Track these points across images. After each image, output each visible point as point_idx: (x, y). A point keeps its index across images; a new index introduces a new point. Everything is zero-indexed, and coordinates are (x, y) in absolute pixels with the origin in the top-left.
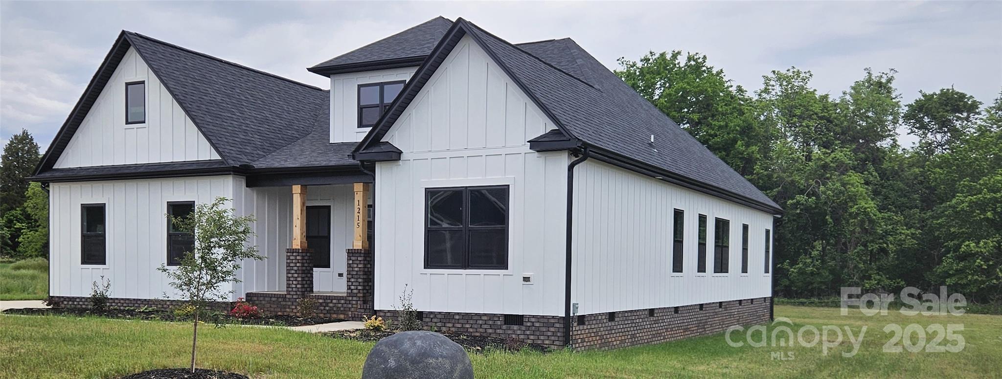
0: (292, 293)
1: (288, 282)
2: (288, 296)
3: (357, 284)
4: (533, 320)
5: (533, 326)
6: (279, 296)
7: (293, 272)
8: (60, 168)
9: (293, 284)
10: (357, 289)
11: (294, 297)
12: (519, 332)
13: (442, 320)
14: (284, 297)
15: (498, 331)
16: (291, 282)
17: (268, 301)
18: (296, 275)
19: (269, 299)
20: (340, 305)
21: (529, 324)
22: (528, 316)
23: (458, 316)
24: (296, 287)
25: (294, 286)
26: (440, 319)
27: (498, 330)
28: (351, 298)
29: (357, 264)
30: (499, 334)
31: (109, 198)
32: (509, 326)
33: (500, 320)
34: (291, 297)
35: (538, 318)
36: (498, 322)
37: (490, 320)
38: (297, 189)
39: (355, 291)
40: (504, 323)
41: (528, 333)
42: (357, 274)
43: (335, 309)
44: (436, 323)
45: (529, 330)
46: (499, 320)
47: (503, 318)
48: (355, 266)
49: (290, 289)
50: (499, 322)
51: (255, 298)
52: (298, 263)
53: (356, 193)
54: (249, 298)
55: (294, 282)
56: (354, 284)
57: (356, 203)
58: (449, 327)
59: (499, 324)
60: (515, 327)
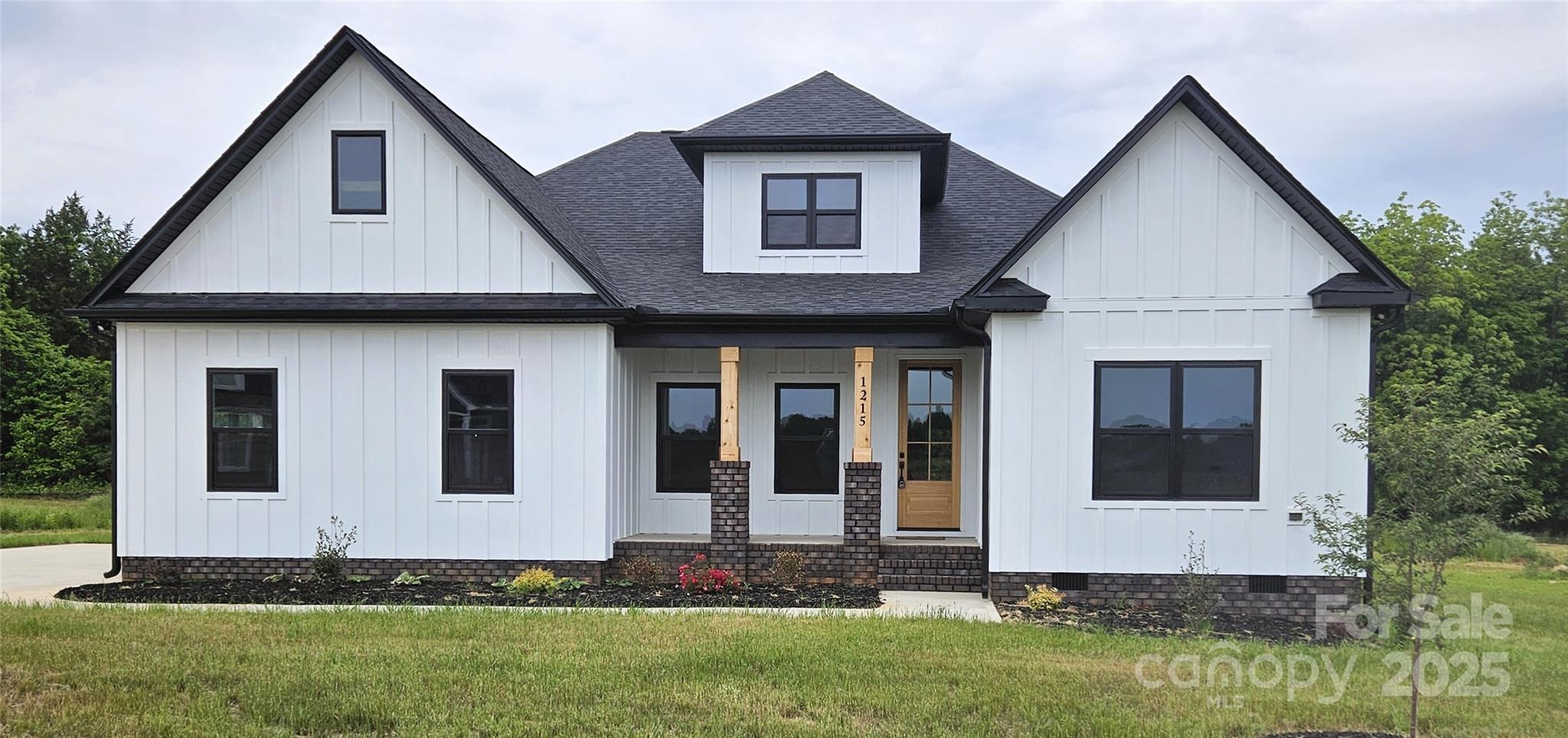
0: (725, 541)
1: (716, 522)
2: (716, 548)
3: (867, 523)
4: (1305, 583)
5: (1305, 593)
6: (689, 547)
7: (726, 503)
8: (143, 292)
9: (726, 525)
10: (866, 532)
11: (730, 548)
12: (1278, 604)
13: (1126, 587)
14: (704, 549)
15: (1239, 604)
16: (722, 522)
17: (663, 556)
18: (733, 509)
19: (667, 553)
20: (824, 562)
21: (1297, 591)
22: (1296, 578)
23: (1159, 580)
24: (733, 531)
25: (728, 529)
26: (1124, 585)
27: (1238, 602)
28: (853, 549)
29: (867, 489)
30: (1240, 608)
31: (285, 358)
32: (1258, 594)
33: (1243, 584)
34: (721, 548)
35: (1315, 580)
36: (1238, 588)
37: (1222, 585)
38: (730, 355)
39: (863, 537)
40: (1248, 590)
41: (1296, 604)
42: (866, 507)
43: (814, 568)
44: (1115, 592)
45: (1297, 600)
46: (1240, 585)
47: (1248, 581)
48: (863, 492)
49: (720, 535)
50: (1240, 588)
51: (634, 552)
52: (738, 486)
53: (857, 365)
54: (622, 552)
55: (729, 522)
56: (860, 523)
57: (858, 382)
58: (1143, 599)
59: (1240, 591)
60: (1272, 596)
